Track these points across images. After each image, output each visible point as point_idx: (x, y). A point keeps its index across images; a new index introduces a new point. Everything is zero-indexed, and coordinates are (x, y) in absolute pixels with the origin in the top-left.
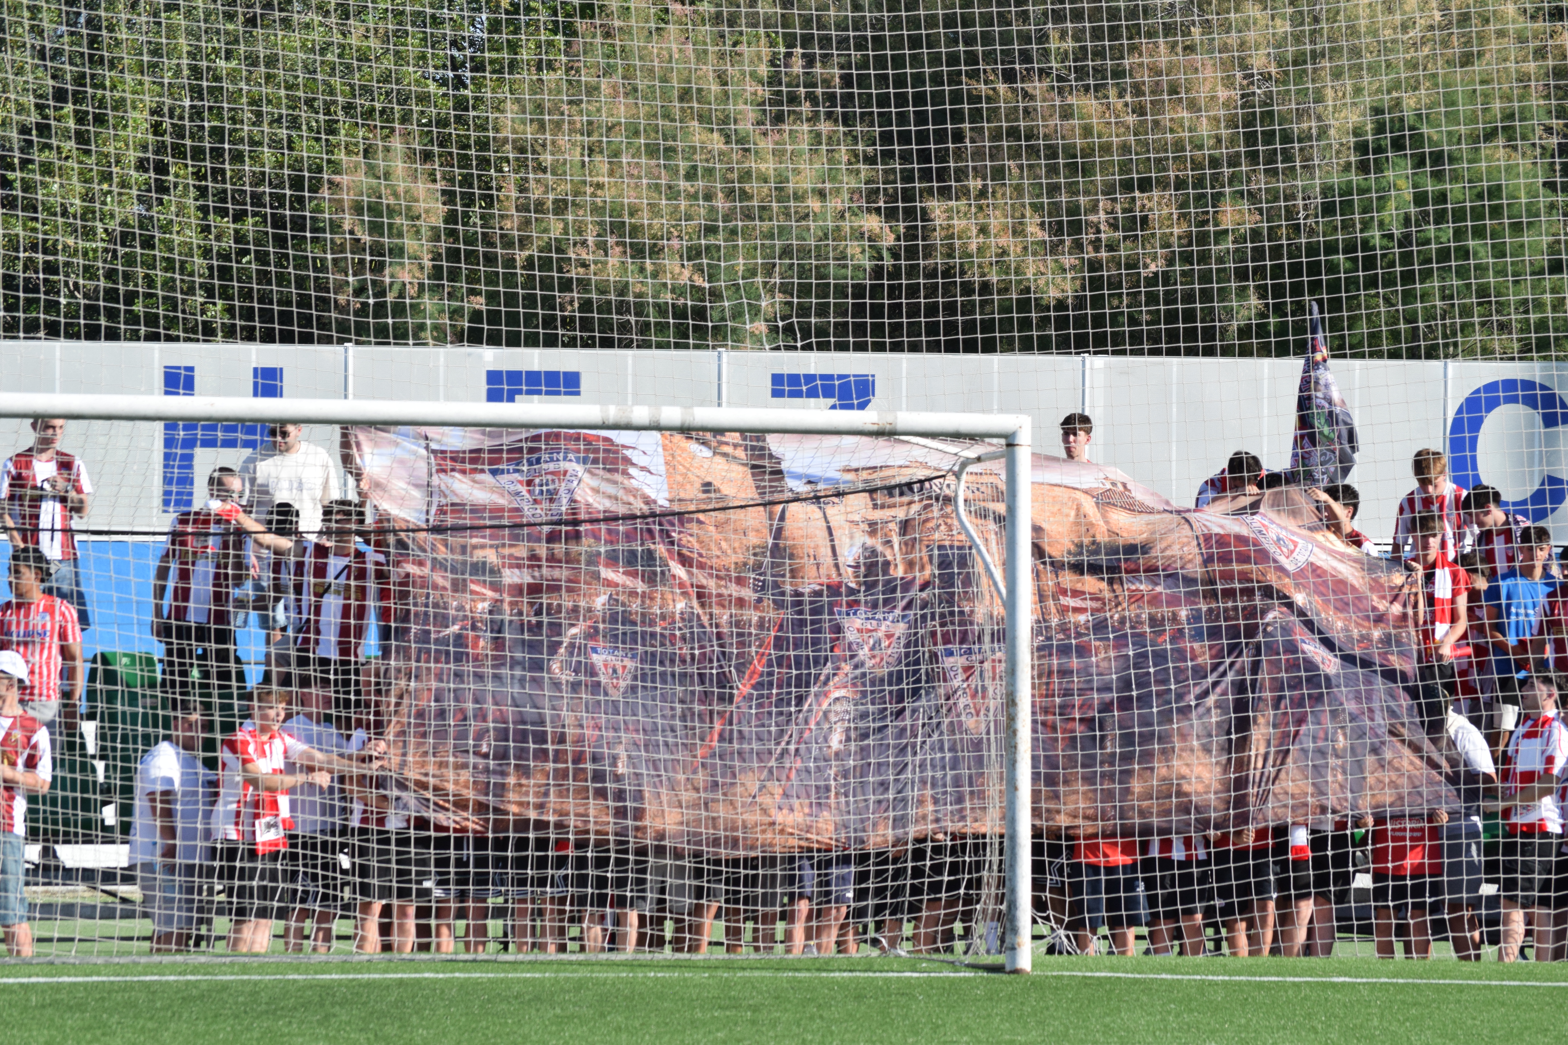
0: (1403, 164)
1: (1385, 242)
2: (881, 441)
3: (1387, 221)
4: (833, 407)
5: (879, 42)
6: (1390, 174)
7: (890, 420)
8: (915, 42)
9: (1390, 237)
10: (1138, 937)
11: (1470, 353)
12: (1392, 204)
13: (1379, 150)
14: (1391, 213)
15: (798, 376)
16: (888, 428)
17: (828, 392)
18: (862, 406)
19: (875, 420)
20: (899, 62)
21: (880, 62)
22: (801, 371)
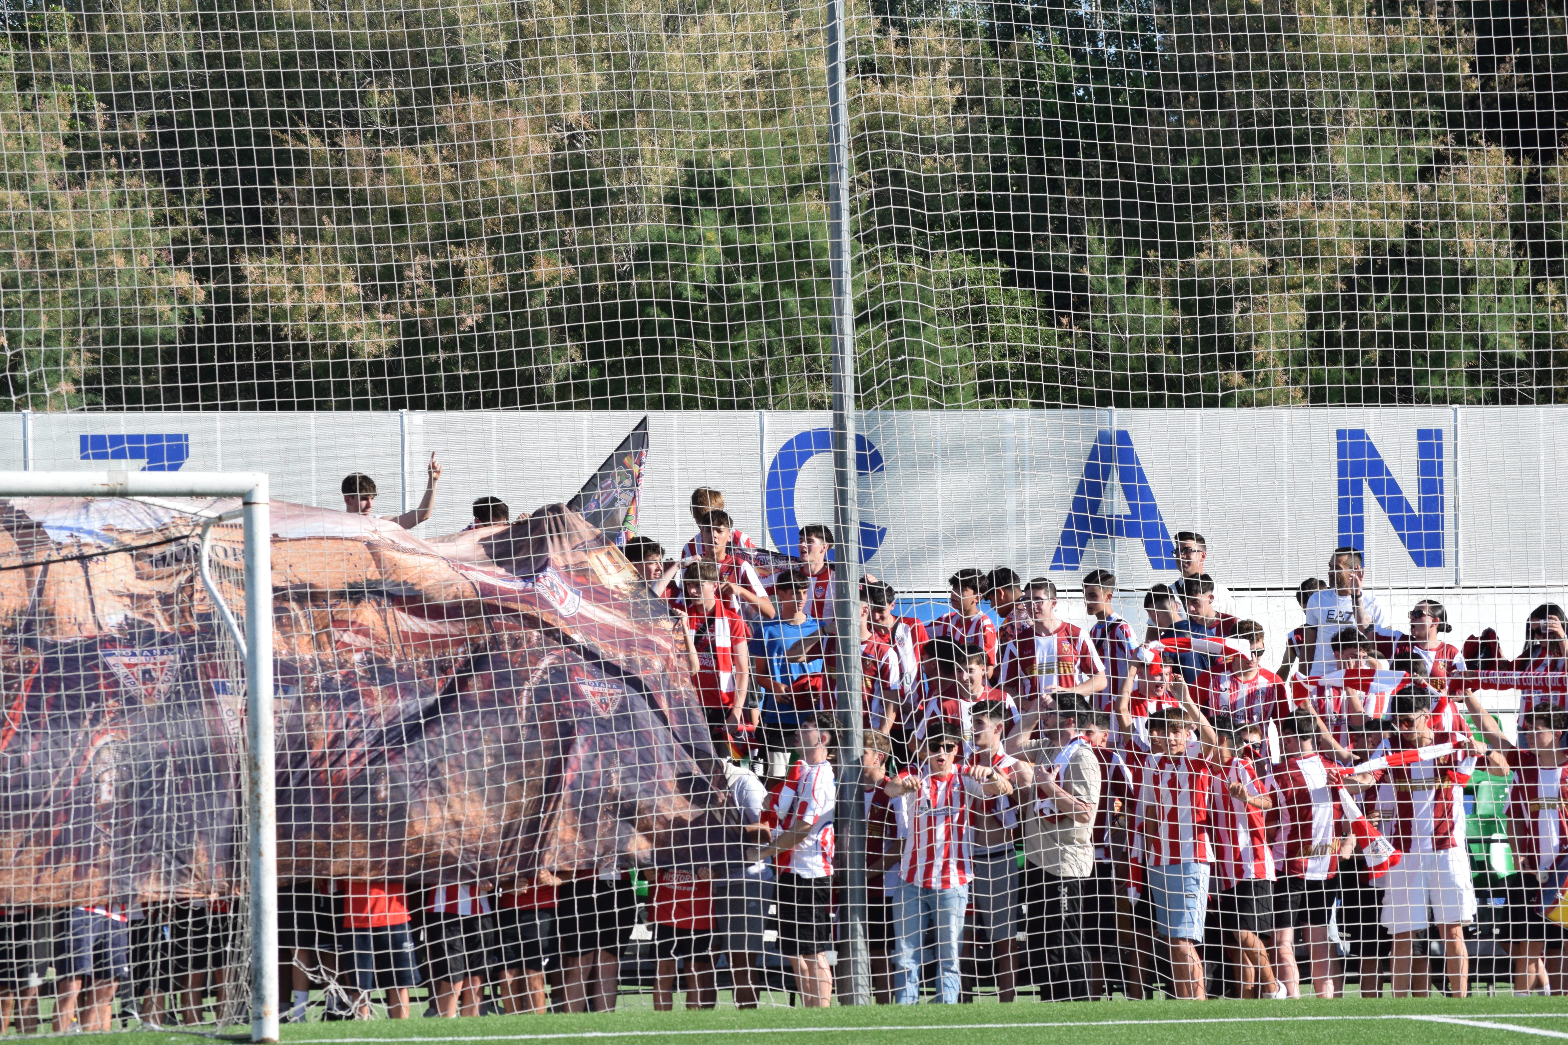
0: (712, 216)
1: (697, 294)
2: (117, 501)
3: (698, 273)
4: (144, 469)
5: (200, 99)
6: (699, 227)
7: (120, 479)
8: (238, 99)
9: (702, 289)
10: (412, 999)
11: (781, 404)
12: (703, 256)
13: (688, 201)
14: (702, 265)
15: (103, 437)
16: (119, 488)
17: (136, 454)
18: (175, 468)
19: (105, 481)
20: (222, 119)
21: (203, 119)
22: (107, 432)
